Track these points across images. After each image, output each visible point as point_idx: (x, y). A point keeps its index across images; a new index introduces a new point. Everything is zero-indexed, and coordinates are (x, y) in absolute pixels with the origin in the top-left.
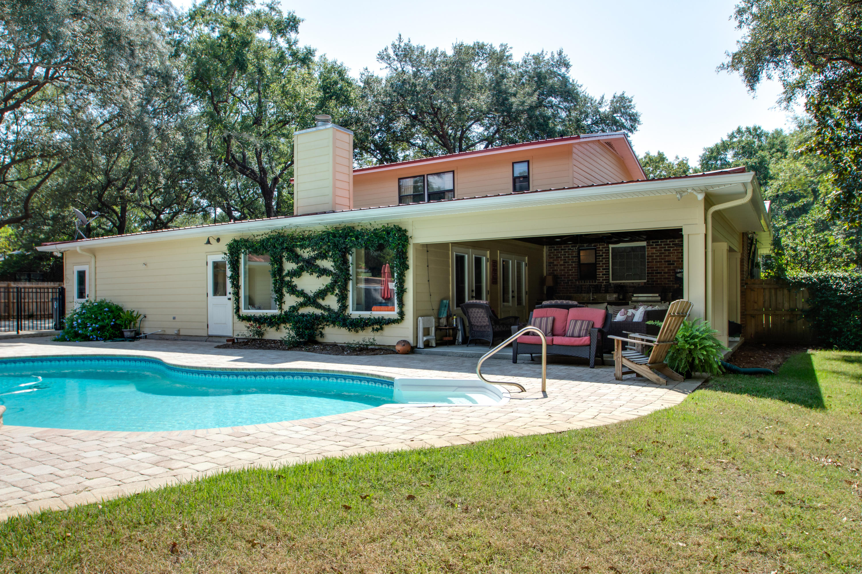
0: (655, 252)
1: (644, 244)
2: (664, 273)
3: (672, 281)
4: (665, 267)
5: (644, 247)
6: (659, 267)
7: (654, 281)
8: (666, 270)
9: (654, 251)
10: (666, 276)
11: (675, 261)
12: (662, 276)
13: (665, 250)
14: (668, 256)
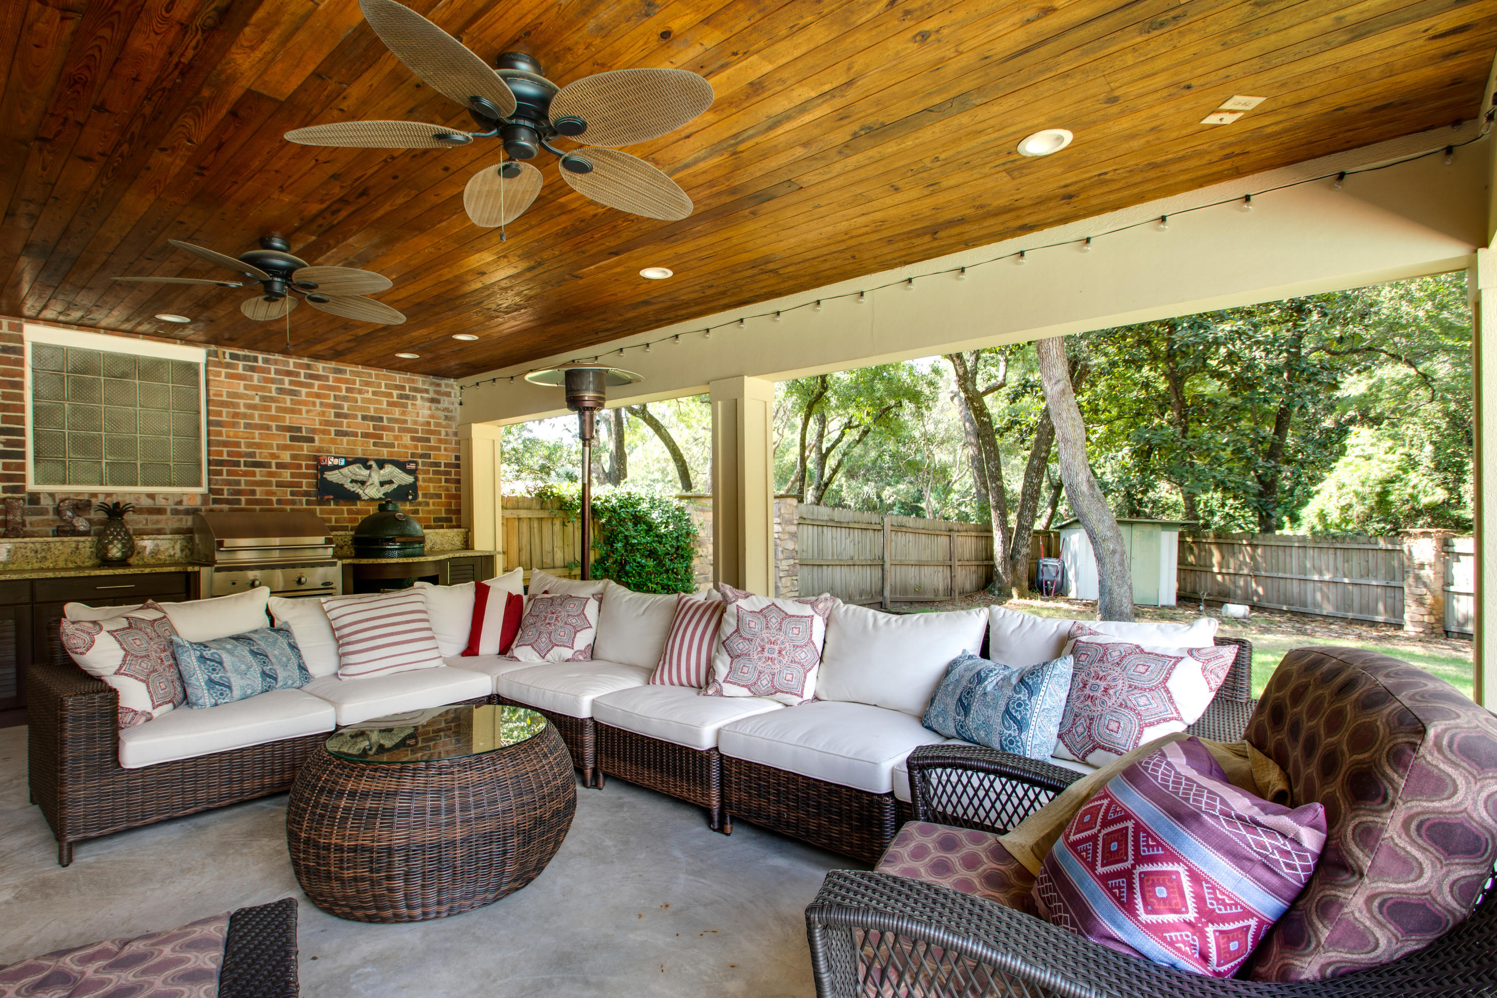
0: (242, 390)
1: (196, 355)
2: (280, 466)
3: (306, 494)
4: (280, 447)
5: (190, 368)
6: (258, 446)
7: (239, 492)
8: (286, 457)
9: (240, 387)
10: (286, 475)
11: (314, 431)
12: (271, 474)
13: (281, 391)
14: (293, 411)
